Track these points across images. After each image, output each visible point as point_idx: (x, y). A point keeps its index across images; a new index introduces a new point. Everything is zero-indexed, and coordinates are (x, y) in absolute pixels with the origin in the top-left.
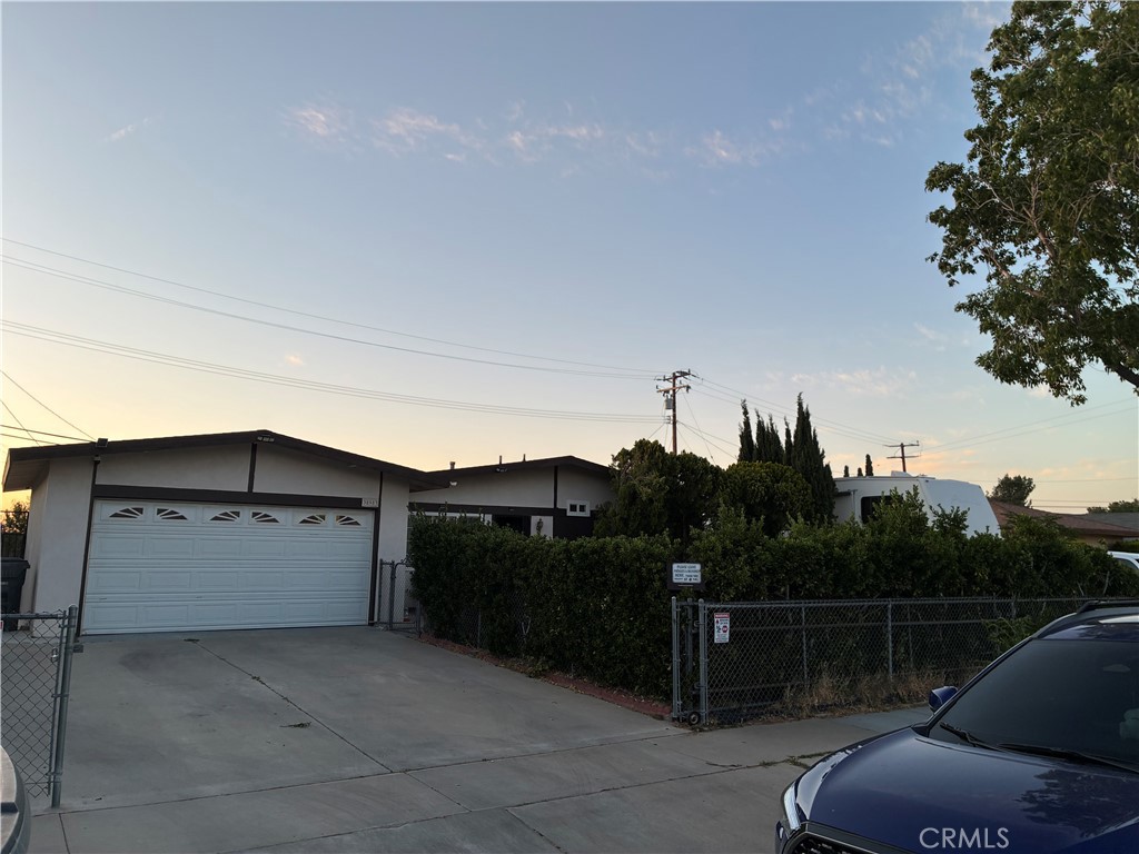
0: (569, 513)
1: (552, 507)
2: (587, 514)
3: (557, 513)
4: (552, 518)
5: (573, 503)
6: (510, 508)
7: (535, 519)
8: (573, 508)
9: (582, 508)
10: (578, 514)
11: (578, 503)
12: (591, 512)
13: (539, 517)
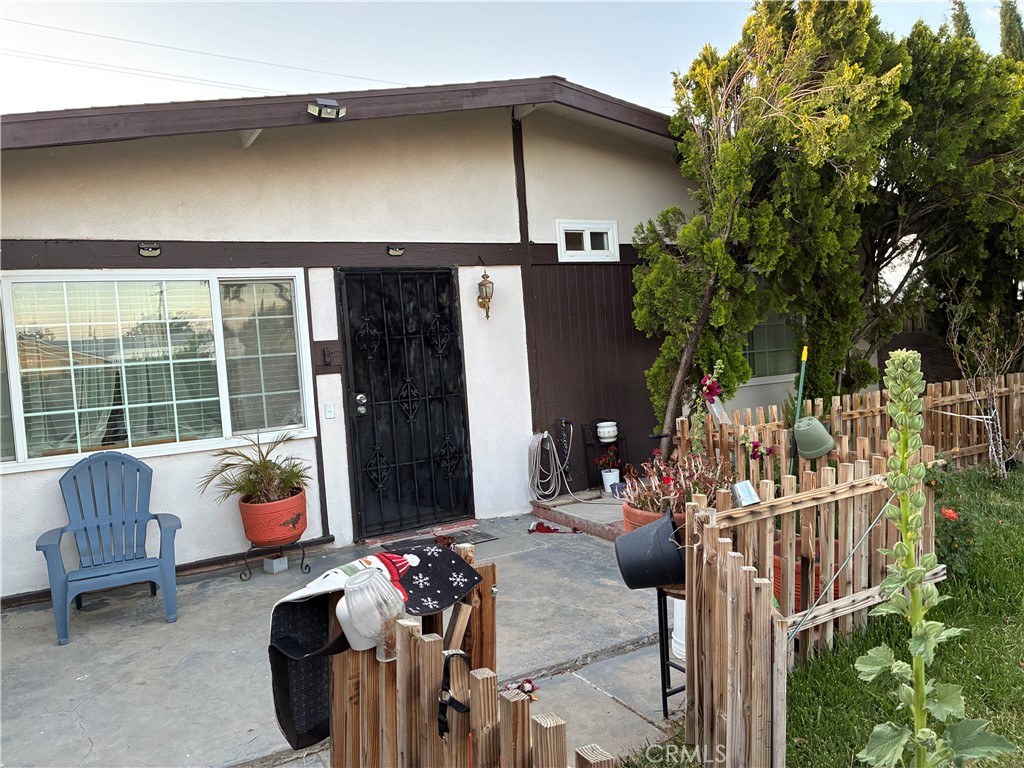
0: (565, 256)
1: (517, 239)
2: (611, 254)
3: (532, 258)
4: (518, 269)
5: (574, 226)
6: (389, 246)
7: (468, 278)
8: (574, 240)
9: (598, 240)
10: (587, 255)
11: (587, 228)
12: (622, 247)
13: (479, 270)
